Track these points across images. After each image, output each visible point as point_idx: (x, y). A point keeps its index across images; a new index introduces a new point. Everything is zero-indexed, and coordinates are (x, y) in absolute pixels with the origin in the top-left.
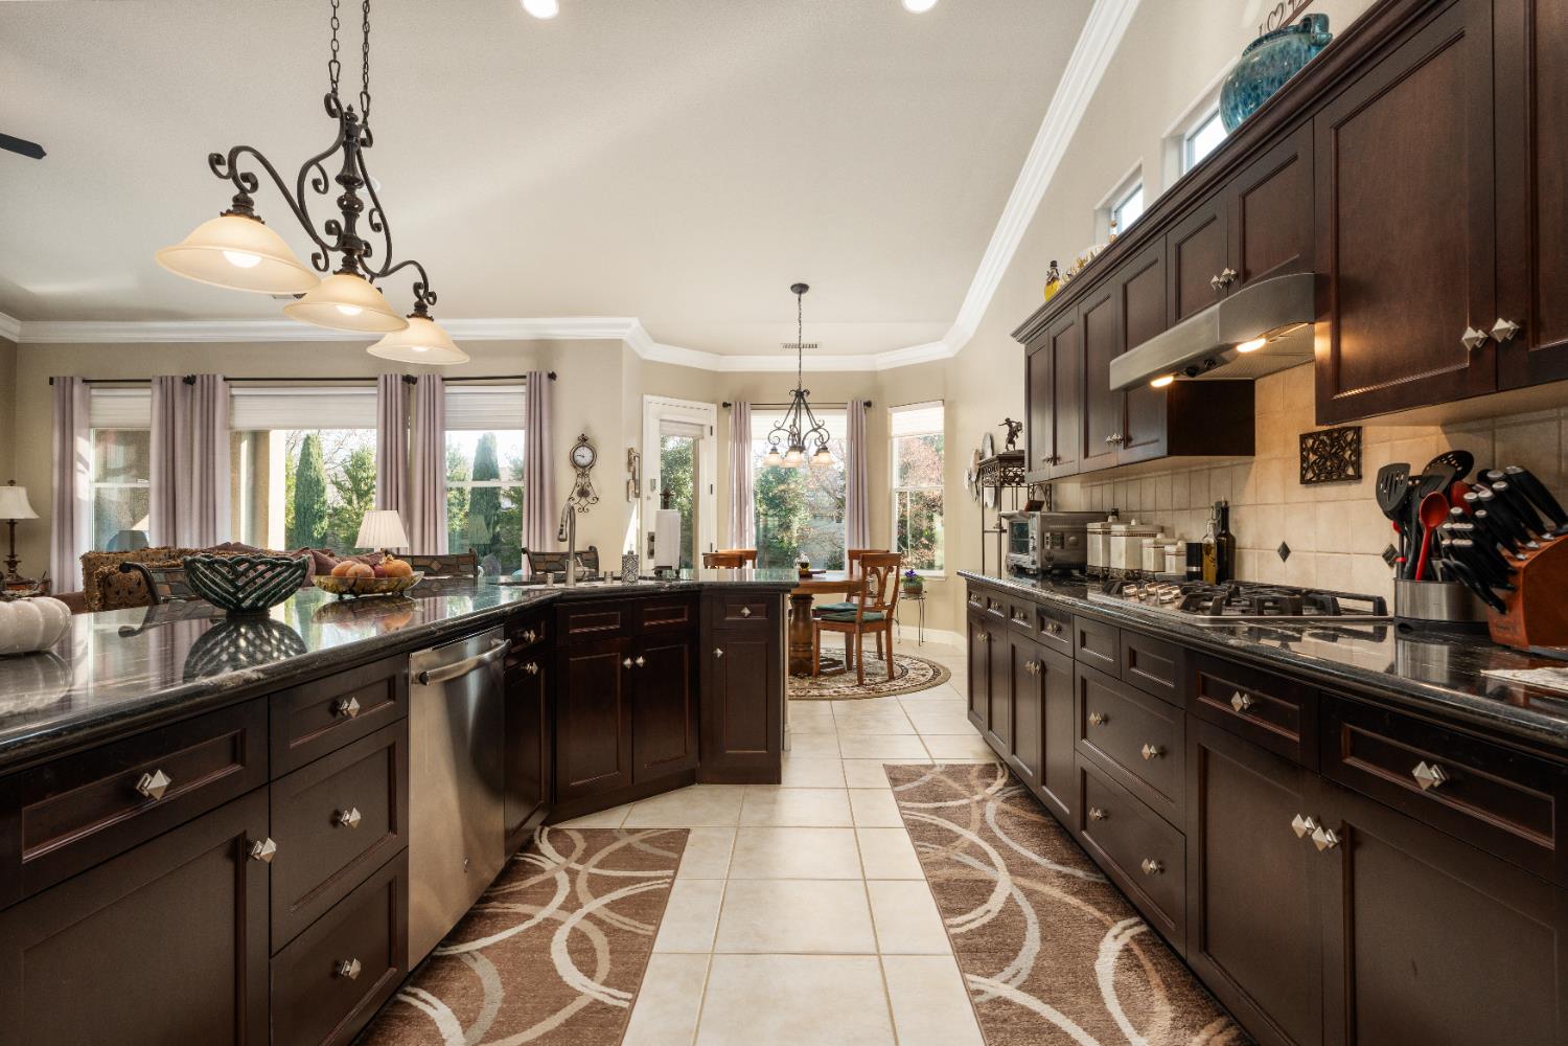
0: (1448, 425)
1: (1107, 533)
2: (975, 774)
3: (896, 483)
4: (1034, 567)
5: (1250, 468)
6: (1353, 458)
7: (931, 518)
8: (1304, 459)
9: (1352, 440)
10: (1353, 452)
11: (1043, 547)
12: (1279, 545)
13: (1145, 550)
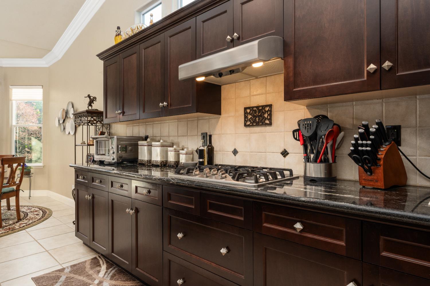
0: (309, 107)
1: (150, 146)
2: (89, 267)
3: (14, 123)
4: (114, 161)
5: (219, 120)
6: (269, 117)
7: (30, 139)
8: (246, 117)
9: (268, 110)
10: (268, 115)
11: (118, 152)
12: (233, 149)
13: (169, 153)
